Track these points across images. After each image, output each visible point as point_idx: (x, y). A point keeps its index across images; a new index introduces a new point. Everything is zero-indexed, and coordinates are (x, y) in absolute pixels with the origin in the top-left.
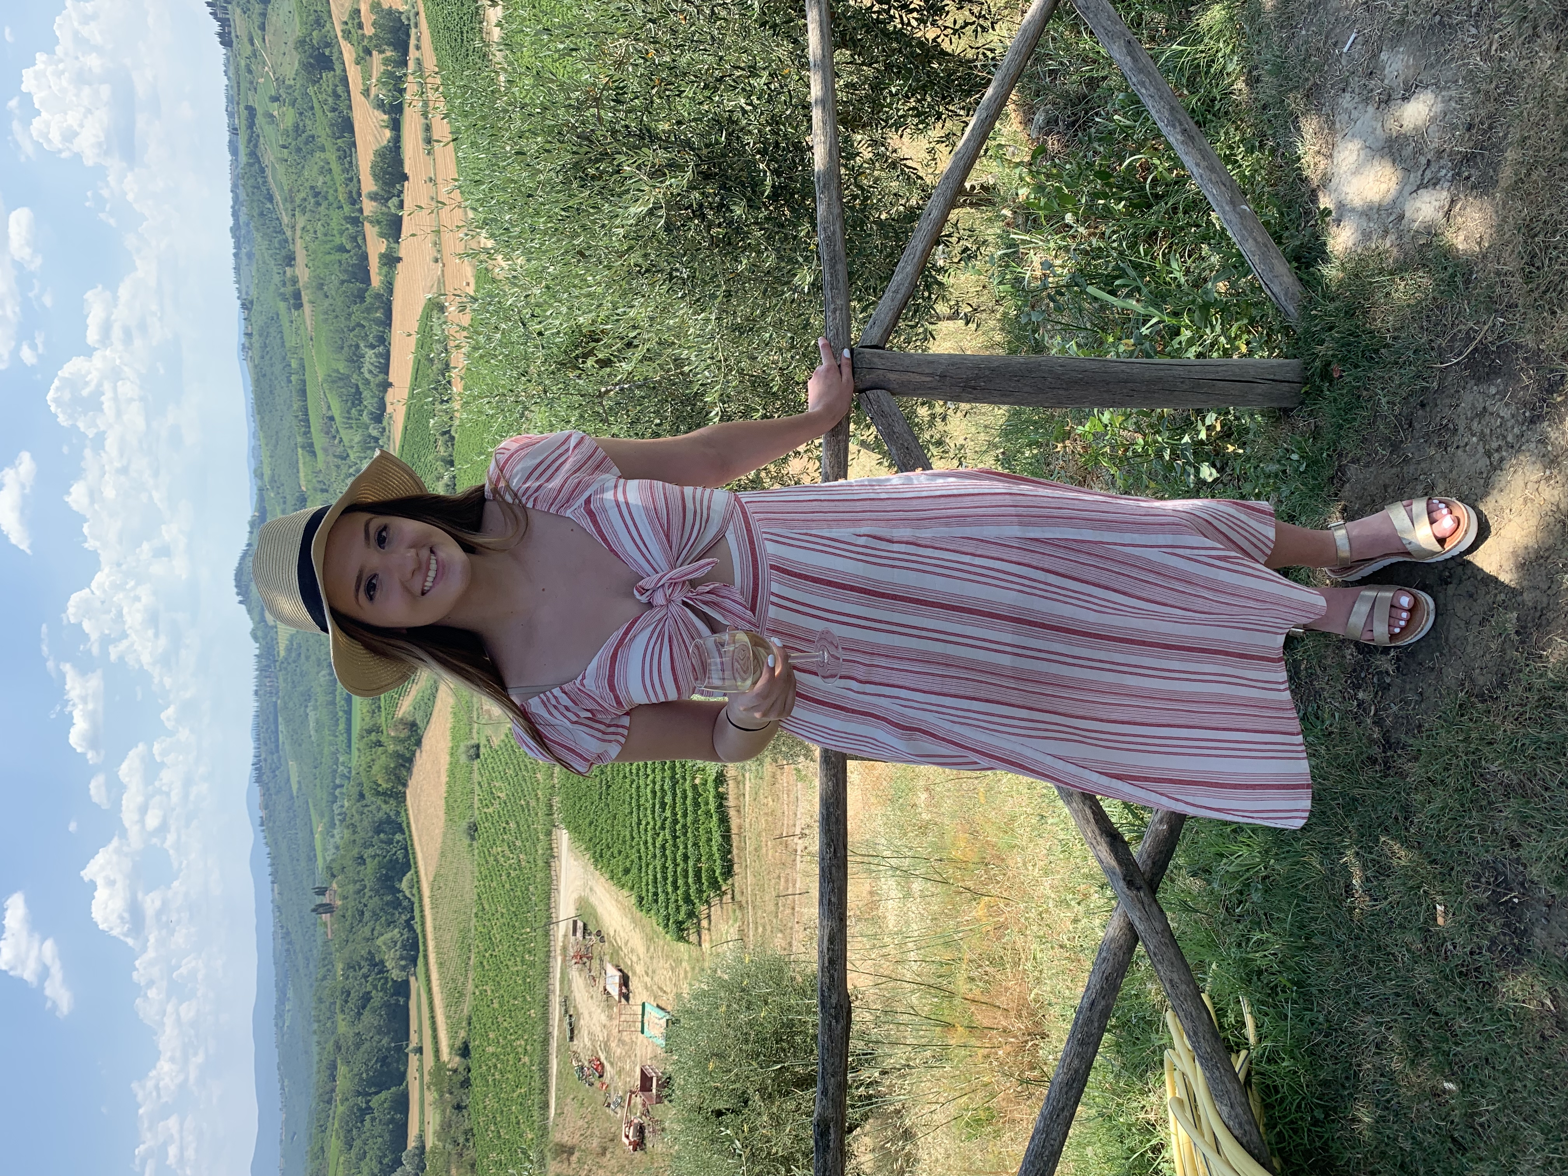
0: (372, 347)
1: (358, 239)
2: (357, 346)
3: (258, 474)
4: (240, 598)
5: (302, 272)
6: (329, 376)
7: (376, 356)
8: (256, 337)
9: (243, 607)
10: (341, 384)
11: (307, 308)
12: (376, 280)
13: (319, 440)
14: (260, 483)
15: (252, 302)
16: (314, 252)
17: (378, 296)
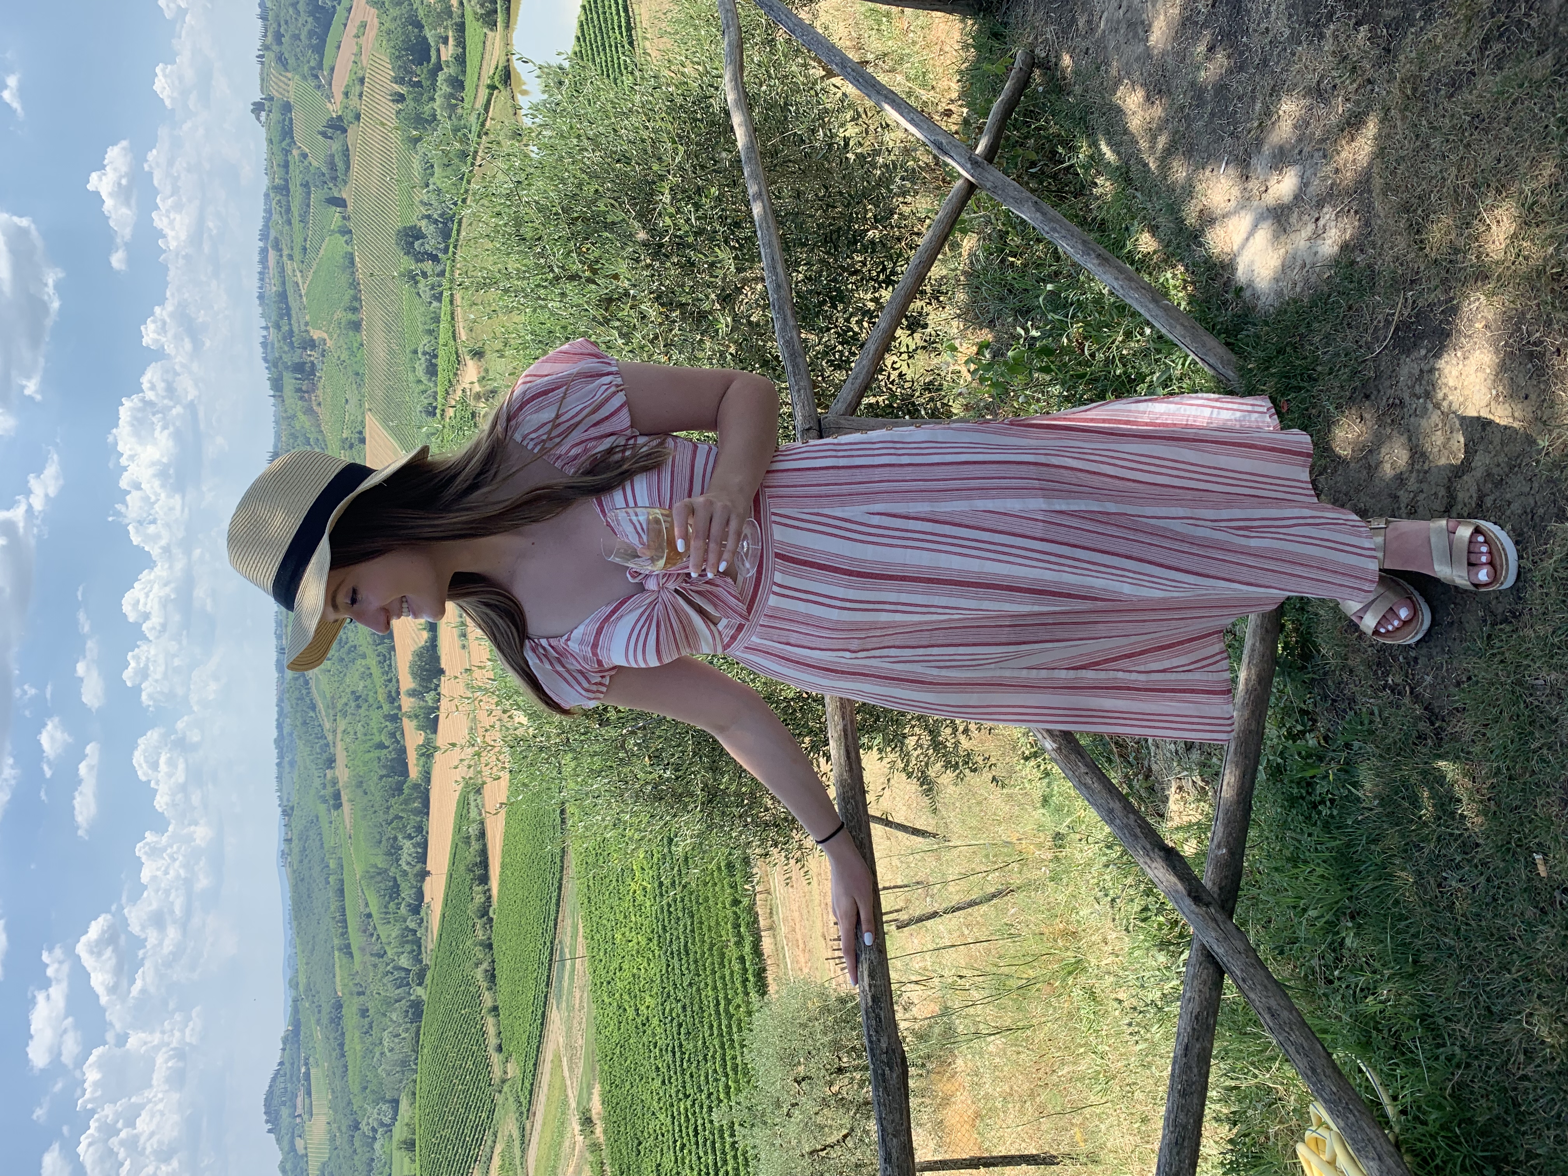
0: (410, 837)
1: (397, 735)
2: (395, 839)
3: (293, 984)
4: (269, 1126)
5: (342, 773)
6: (368, 872)
7: (414, 847)
8: (295, 842)
9: (272, 1135)
10: (379, 878)
11: (346, 807)
12: (414, 772)
13: (356, 939)
14: (294, 993)
15: (292, 808)
16: (355, 752)
17: (416, 786)
